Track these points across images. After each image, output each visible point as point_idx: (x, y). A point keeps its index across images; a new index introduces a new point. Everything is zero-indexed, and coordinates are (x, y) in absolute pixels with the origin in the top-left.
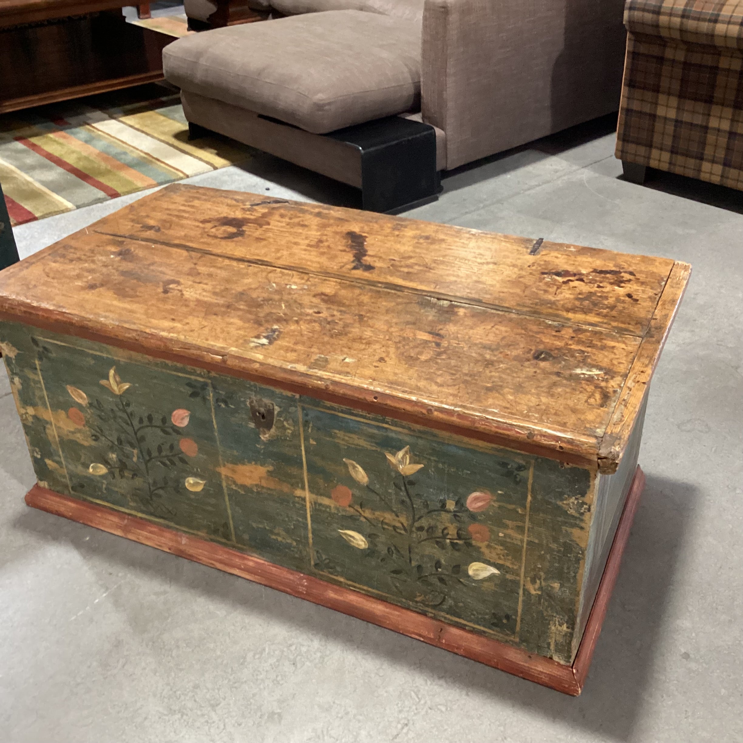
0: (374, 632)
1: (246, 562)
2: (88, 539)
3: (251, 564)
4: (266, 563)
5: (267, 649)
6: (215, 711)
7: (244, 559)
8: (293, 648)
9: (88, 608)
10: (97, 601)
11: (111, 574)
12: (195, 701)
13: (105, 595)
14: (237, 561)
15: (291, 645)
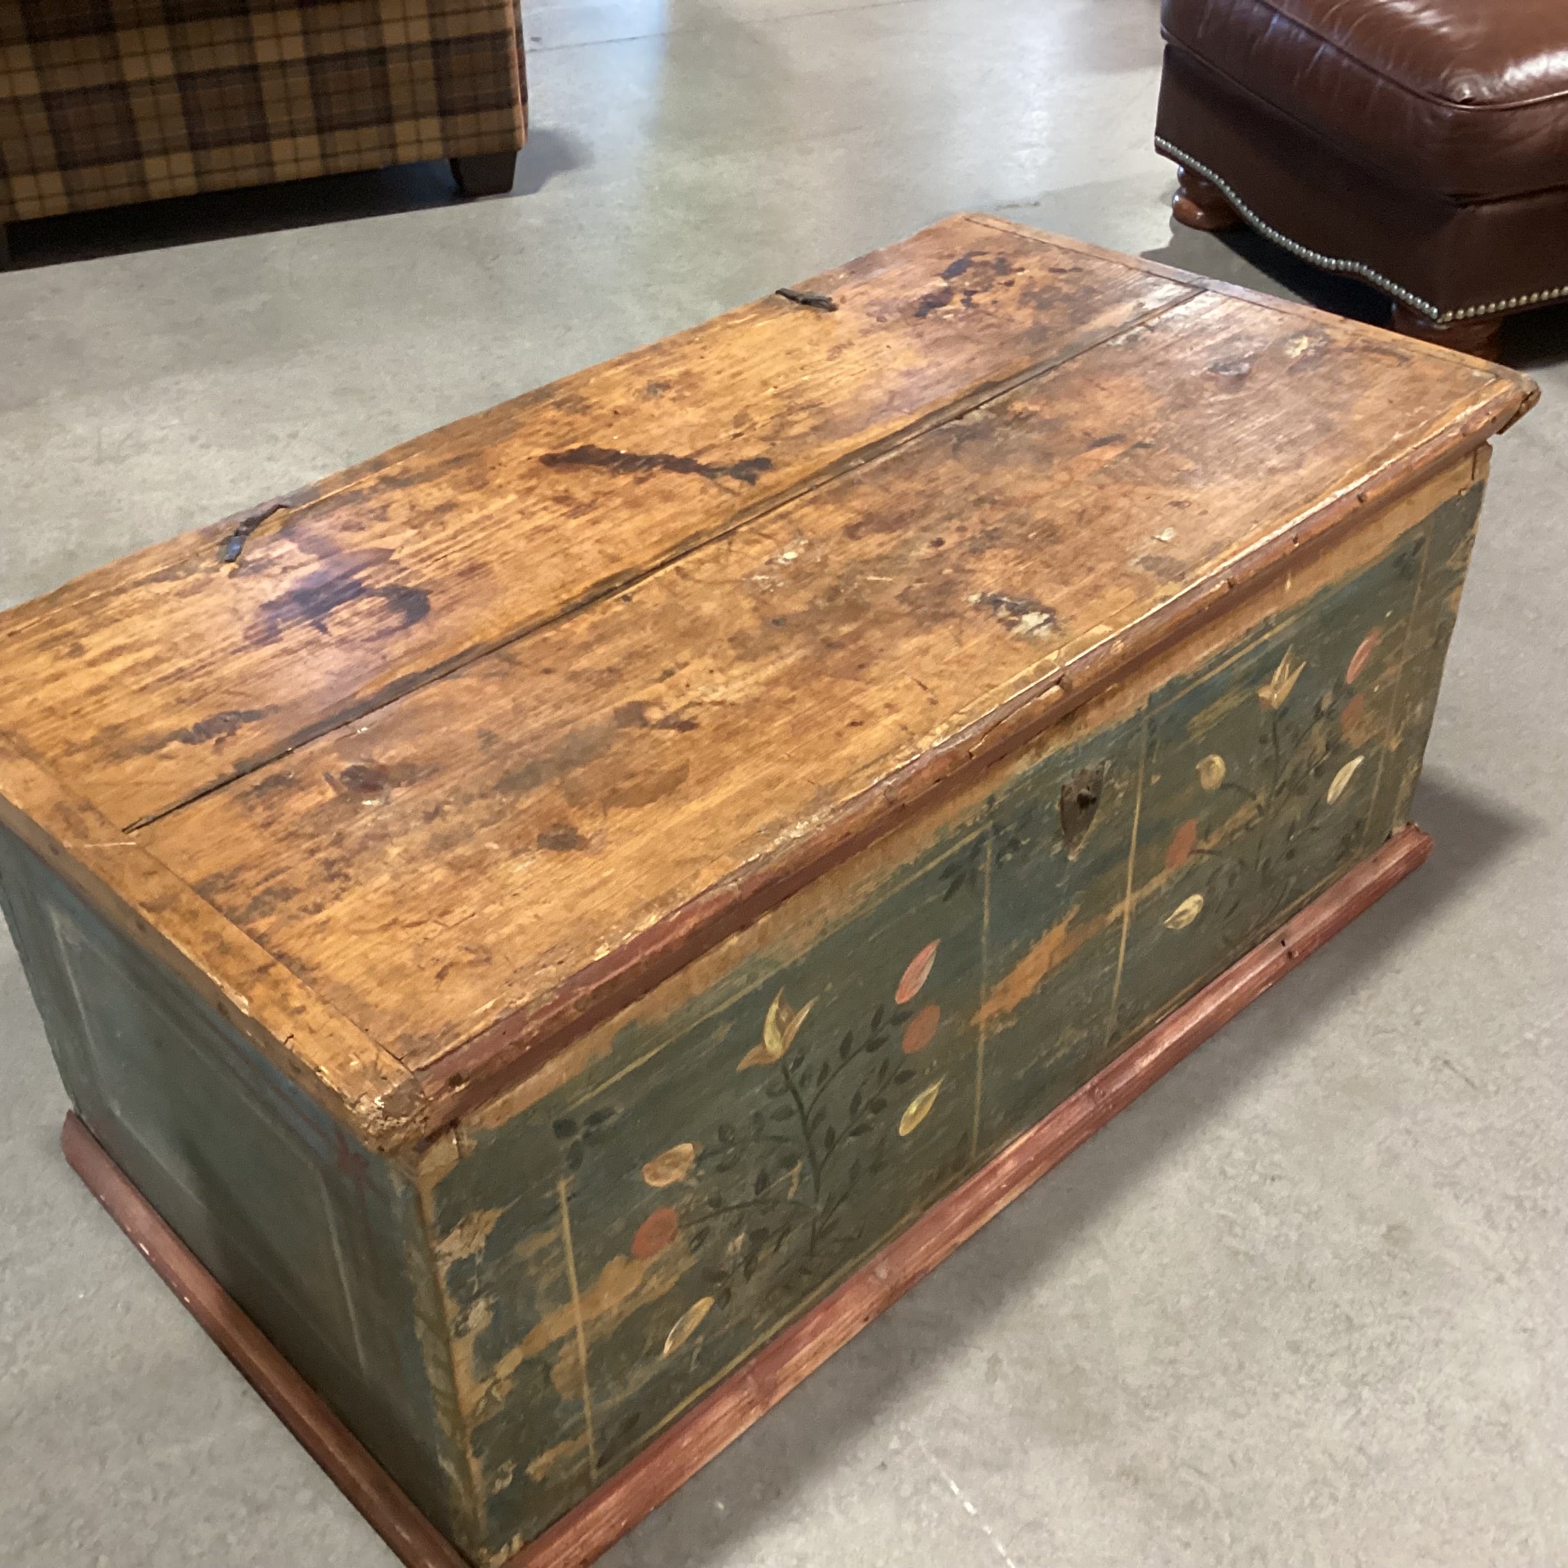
0: (1222, 1046)
1: (1000, 1173)
2: (721, 1506)
3: (1010, 1166)
4: (1031, 1133)
5: (1223, 1212)
6: (1363, 1326)
7: (994, 1171)
8: (1230, 1171)
9: (987, 1529)
10: (969, 1507)
11: (883, 1466)
12: (1332, 1355)
13: (955, 1488)
14: (987, 1189)
15: (1223, 1172)
